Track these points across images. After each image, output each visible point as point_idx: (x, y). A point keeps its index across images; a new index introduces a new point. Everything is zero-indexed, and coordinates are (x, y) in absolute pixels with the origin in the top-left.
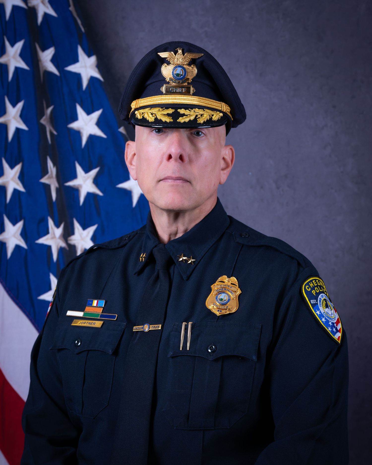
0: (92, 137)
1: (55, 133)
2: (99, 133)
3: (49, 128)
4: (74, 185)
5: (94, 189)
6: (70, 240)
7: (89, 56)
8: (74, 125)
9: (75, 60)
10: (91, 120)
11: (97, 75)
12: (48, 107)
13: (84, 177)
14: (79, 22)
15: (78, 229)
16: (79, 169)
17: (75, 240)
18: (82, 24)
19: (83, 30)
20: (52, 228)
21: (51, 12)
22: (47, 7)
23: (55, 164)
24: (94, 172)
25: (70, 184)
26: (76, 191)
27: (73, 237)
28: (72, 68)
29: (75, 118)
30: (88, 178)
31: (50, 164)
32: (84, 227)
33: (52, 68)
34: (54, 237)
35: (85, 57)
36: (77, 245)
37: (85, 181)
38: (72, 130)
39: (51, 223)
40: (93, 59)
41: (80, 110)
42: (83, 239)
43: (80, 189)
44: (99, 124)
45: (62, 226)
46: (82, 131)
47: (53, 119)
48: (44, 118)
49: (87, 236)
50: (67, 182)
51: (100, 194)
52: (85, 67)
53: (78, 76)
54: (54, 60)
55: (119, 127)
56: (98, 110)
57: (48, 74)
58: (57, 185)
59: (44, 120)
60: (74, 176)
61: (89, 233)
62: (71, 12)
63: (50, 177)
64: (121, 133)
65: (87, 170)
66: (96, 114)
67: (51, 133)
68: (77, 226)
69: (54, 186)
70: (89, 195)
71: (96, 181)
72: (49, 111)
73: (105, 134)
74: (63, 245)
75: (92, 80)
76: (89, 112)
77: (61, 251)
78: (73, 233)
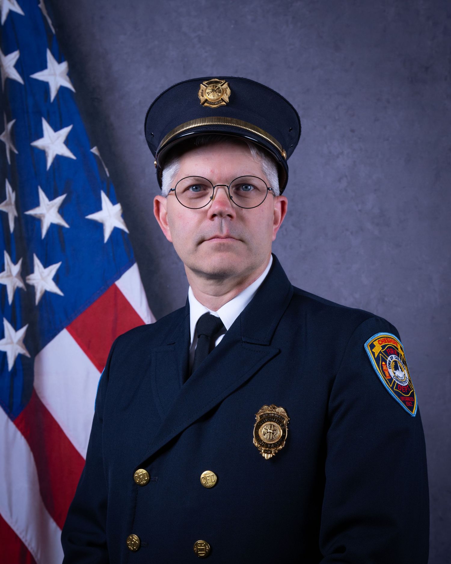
0: (58, 158)
1: (16, 152)
2: (67, 153)
3: (9, 146)
4: (36, 214)
5: (59, 220)
6: (29, 279)
7: (59, 61)
8: (39, 143)
9: (43, 66)
10: (58, 138)
11: (68, 84)
12: (9, 121)
13: (48, 205)
14: (50, 21)
15: (38, 266)
16: (42, 195)
17: (34, 279)
18: (53, 25)
19: (53, 31)
20: (8, 264)
21: (18, 9)
22: (13, 4)
23: (14, 189)
24: (59, 200)
25: (31, 212)
26: (37, 221)
27: (32, 276)
28: (39, 76)
29: (40, 135)
30: (53, 206)
31: (9, 188)
32: (46, 265)
33: (15, 75)
34: (10, 275)
35: (55, 63)
36: (36, 285)
37: (48, 210)
38: (35, 148)
39: (7, 258)
40: (64, 66)
41: (46, 126)
42: (43, 279)
43: (42, 218)
44: (68, 142)
45: (20, 262)
46: (47, 150)
47: (14, 135)
48: (4, 133)
49: (48, 275)
50: (27, 210)
51: (67, 226)
52: (55, 74)
53: (45, 86)
54: (17, 66)
55: (92, 148)
56: (67, 126)
57: (11, 82)
58: (16, 214)
59: (4, 136)
60: (36, 204)
61: (51, 271)
62: (40, 9)
63: (9, 204)
64: (93, 154)
65: (51, 197)
66: (65, 131)
67: (11, 152)
68: (37, 262)
69: (12, 214)
70: (53, 227)
71: (62, 211)
72: (10, 125)
73: (75, 154)
74: (21, 284)
75: (62, 90)
76: (56, 128)
77: (18, 291)
78: (32, 271)
